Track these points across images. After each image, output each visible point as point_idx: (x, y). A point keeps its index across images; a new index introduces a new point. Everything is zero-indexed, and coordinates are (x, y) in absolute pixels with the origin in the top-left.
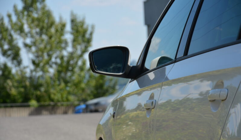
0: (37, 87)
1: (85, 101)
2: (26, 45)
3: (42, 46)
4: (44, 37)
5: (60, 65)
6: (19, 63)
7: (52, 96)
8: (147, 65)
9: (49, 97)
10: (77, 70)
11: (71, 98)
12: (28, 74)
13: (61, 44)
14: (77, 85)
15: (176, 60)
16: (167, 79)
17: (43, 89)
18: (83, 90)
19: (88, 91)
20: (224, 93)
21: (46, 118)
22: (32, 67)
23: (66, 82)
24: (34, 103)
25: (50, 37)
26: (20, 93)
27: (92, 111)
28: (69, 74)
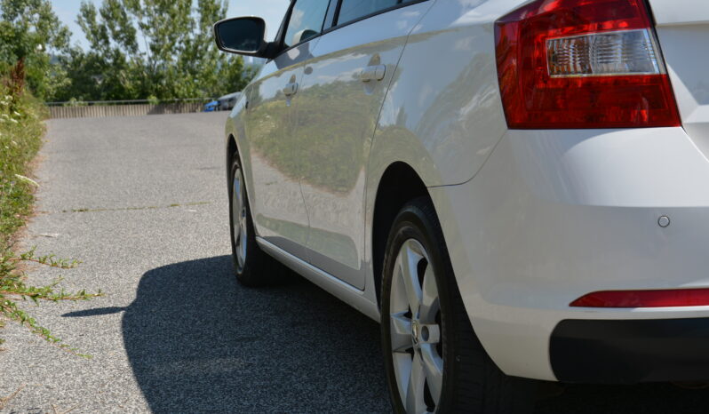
0: (157, 78)
1: (216, 96)
2: (142, 26)
3: (163, 27)
4: (166, 16)
5: (186, 51)
6: (135, 49)
7: (176, 90)
8: (288, 41)
9: (173, 92)
10: (206, 57)
11: (200, 92)
12: (146, 63)
13: (186, 24)
14: (206, 76)
15: (322, 33)
16: (311, 56)
17: (164, 82)
18: (215, 82)
19: (221, 84)
20: (380, 71)
21: (168, 118)
22: (151, 54)
23: (193, 73)
24: (153, 99)
25: (173, 16)
26: (136, 86)
27: (225, 109)
28: (197, 62)
